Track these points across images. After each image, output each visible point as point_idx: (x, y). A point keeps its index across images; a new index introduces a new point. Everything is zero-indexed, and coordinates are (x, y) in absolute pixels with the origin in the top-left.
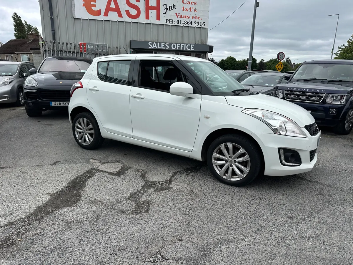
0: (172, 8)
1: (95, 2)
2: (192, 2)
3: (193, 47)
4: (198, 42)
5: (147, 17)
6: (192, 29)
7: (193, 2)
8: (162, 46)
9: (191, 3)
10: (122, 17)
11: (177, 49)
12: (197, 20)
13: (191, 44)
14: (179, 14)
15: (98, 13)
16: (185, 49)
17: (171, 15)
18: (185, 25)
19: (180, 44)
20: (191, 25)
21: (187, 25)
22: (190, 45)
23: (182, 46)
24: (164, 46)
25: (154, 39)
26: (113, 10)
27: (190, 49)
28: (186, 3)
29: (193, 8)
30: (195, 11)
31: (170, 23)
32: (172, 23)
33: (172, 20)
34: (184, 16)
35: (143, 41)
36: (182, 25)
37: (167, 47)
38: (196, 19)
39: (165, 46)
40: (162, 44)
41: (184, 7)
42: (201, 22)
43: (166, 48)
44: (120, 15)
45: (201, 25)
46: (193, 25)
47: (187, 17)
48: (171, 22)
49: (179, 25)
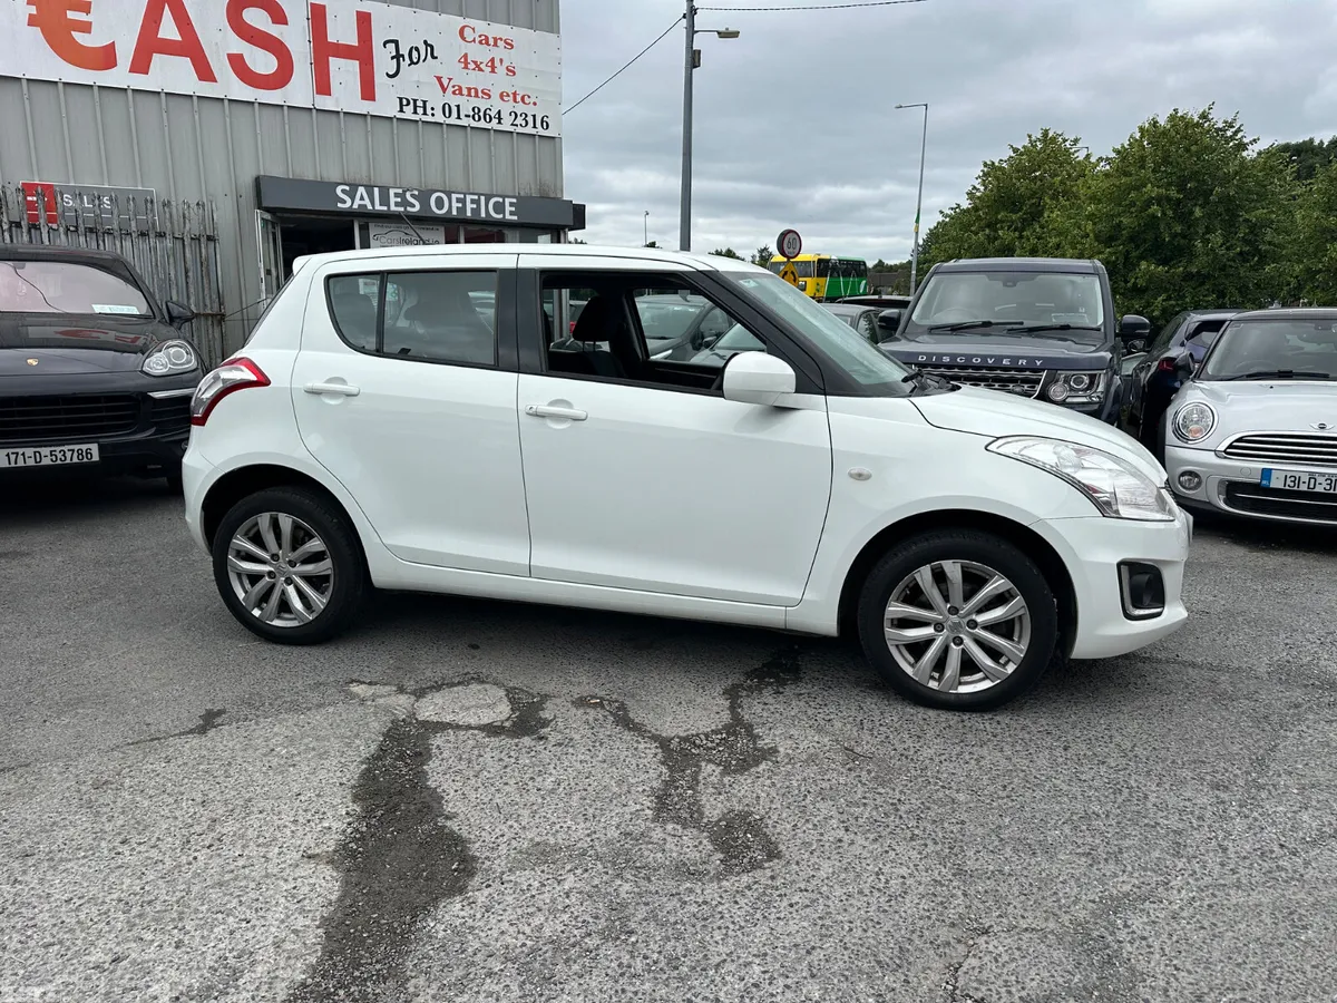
0: (422, 57)
1: (88, 12)
2: (495, 40)
3: (513, 209)
4: (527, 191)
5: (323, 87)
6: (503, 141)
7: (501, 39)
8: (393, 200)
9: (491, 42)
10: (213, 80)
11: (454, 213)
12: (520, 108)
13: (504, 197)
14: (450, 79)
15: (106, 57)
16: (483, 215)
17: (418, 81)
18: (474, 124)
19: (462, 196)
20: (499, 122)
21: (482, 124)
22: (501, 200)
23: (473, 201)
24: (399, 200)
25: (358, 171)
26: (169, 48)
27: (501, 216)
28: (474, 41)
29: (501, 60)
30: (511, 71)
31: (415, 112)
32: (425, 113)
33: (425, 102)
34: (469, 89)
35: (311, 178)
36: (464, 122)
37: (414, 206)
38: (515, 101)
39: (405, 203)
40: (392, 192)
41: (466, 56)
42: (534, 116)
43: (409, 209)
44: (205, 73)
45: (534, 127)
46: (506, 126)
47: (480, 94)
48: (420, 111)
49: (453, 120)
